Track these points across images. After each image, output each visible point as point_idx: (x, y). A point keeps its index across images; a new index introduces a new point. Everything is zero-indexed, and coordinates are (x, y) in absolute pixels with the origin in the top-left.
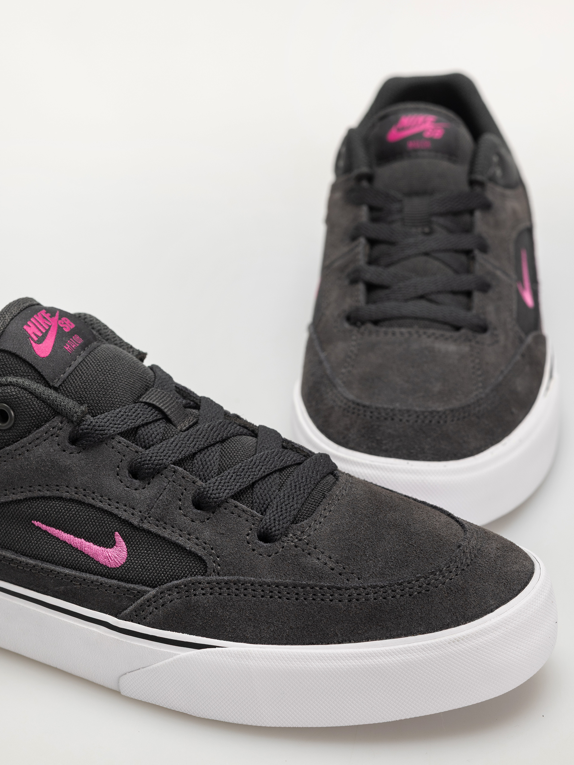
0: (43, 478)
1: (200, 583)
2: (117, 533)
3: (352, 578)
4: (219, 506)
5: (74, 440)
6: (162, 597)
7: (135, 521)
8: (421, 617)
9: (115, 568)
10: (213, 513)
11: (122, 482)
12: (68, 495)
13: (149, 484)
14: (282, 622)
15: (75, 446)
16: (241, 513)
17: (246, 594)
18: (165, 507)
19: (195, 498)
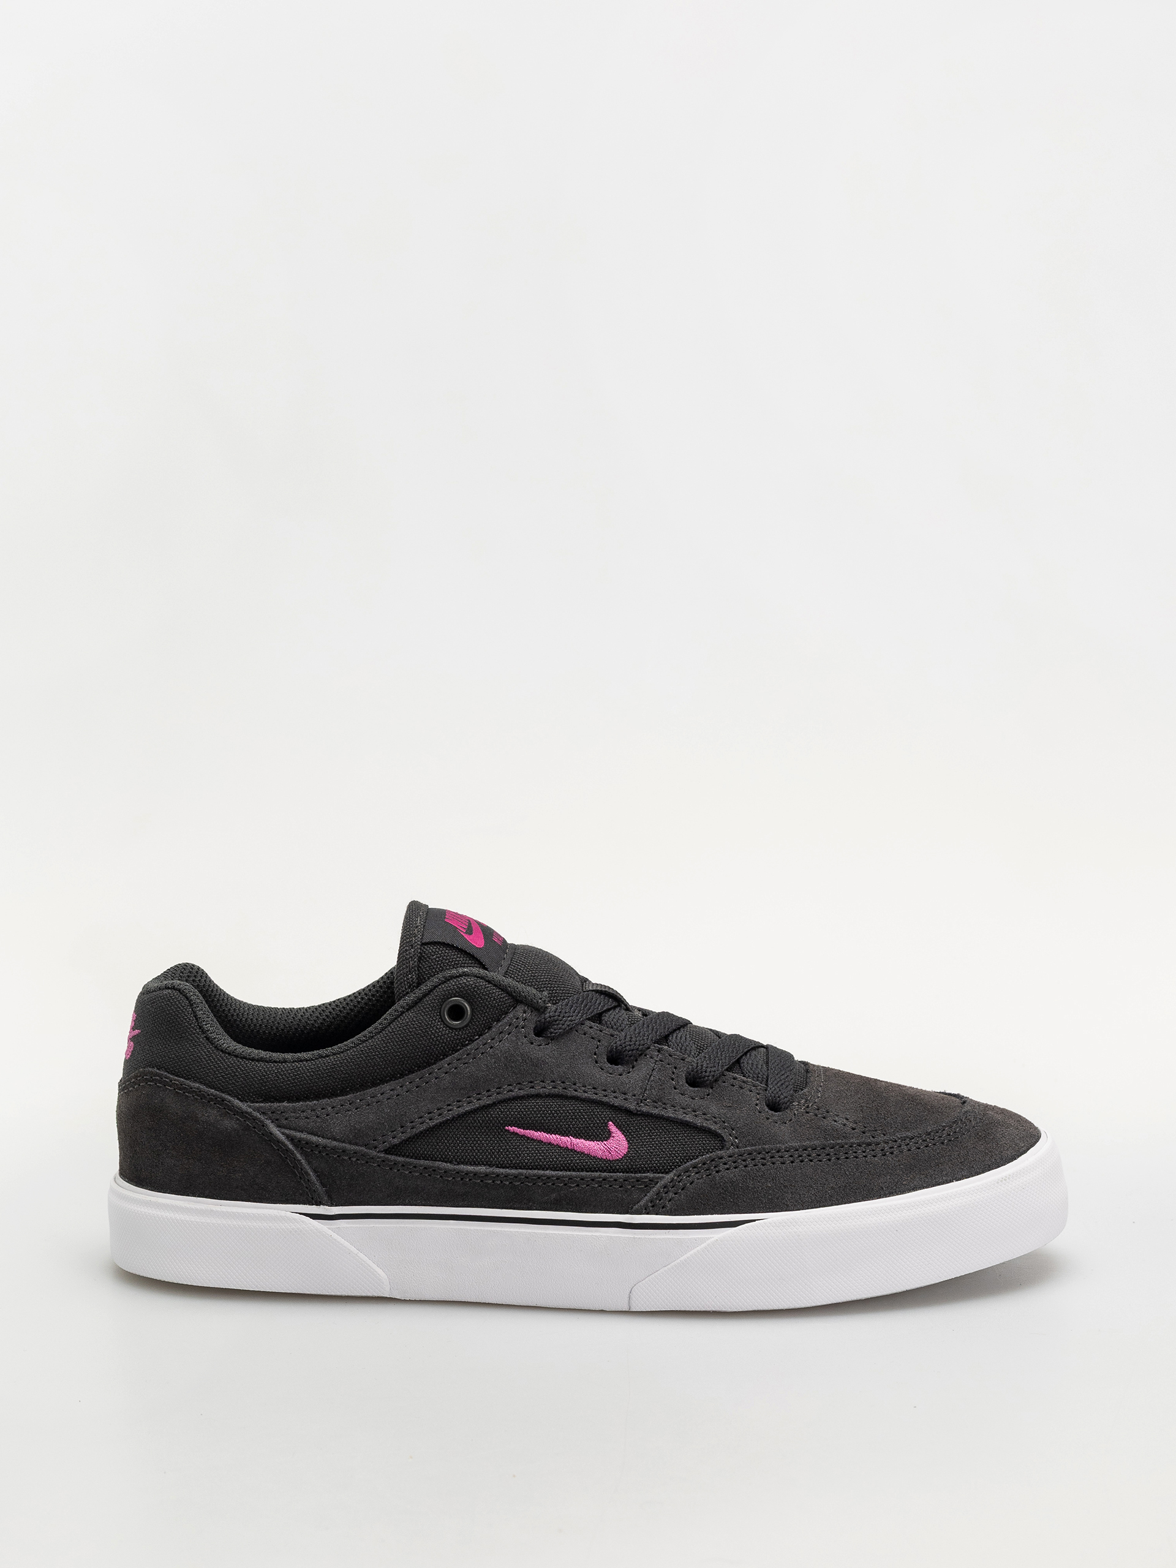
0: (514, 1075)
1: (721, 1158)
2: (611, 1123)
3: (877, 1135)
4: (716, 1081)
5: (540, 1031)
6: (681, 1180)
7: (632, 1107)
8: (961, 1163)
9: (617, 1160)
10: (712, 1088)
11: (602, 1069)
12: (547, 1091)
13: (633, 1067)
14: (820, 1184)
15: (542, 1037)
16: (742, 1084)
17: (774, 1161)
18: (660, 1087)
19: (690, 1075)
